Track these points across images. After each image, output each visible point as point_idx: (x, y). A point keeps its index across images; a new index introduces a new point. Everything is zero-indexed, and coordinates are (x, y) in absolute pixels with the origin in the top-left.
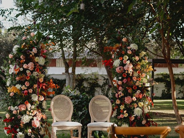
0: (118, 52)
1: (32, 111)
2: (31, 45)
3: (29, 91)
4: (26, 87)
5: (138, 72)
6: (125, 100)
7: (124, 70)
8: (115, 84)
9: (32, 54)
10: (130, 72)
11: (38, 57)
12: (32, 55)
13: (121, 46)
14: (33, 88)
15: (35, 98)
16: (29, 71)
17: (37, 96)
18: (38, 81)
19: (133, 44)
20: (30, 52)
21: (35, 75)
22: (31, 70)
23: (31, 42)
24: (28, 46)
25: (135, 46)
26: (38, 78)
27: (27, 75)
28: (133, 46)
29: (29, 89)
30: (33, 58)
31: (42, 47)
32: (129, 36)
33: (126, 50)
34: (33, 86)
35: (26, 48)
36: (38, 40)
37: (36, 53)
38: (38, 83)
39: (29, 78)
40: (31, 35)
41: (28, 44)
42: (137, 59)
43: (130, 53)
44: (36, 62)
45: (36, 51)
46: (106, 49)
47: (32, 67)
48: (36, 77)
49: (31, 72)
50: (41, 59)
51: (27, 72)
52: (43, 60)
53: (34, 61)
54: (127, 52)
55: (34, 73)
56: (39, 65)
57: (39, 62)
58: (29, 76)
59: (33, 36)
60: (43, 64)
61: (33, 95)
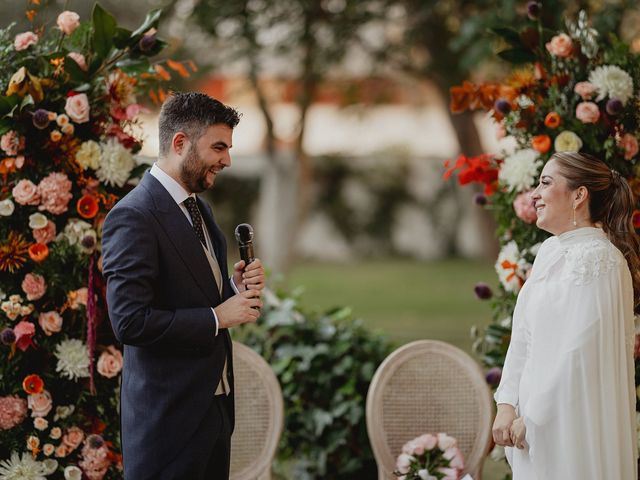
0: (526, 113)
1: (56, 433)
2: (58, 79)
3: (45, 324)
4: (25, 303)
8: (509, 279)
9: (59, 129)
11: (97, 140)
12: (64, 134)
13: (542, 80)
14: (63, 310)
15: (75, 364)
16: (41, 219)
17: (87, 348)
18: (91, 272)
19: (605, 67)
20: (51, 118)
21: (75, 240)
22: (55, 215)
23: (54, 65)
24: (44, 87)
25: (616, 77)
26: (92, 255)
27: (35, 242)
28: (608, 82)
29: (46, 311)
30: (69, 149)
31: (119, 89)
32: (581, 24)
33: (569, 102)
34: (66, 299)
35: (30, 100)
36: (96, 54)
37: (83, 118)
38: (90, 281)
39: (46, 253)
40: (61, 28)
41: (46, 73)
42: (628, 148)
43: (589, 121)
44: (86, 168)
45: (82, 112)
46: (460, 97)
47: (60, 200)
48: (82, 249)
49: (54, 221)
50: (113, 152)
51: (30, 224)
52: (120, 160)
53: (74, 166)
54: (575, 114)
55: (72, 230)
56: (102, 183)
57: (100, 168)
58: (46, 241)
59: (67, 30)
60: (123, 180)
61: (63, 344)
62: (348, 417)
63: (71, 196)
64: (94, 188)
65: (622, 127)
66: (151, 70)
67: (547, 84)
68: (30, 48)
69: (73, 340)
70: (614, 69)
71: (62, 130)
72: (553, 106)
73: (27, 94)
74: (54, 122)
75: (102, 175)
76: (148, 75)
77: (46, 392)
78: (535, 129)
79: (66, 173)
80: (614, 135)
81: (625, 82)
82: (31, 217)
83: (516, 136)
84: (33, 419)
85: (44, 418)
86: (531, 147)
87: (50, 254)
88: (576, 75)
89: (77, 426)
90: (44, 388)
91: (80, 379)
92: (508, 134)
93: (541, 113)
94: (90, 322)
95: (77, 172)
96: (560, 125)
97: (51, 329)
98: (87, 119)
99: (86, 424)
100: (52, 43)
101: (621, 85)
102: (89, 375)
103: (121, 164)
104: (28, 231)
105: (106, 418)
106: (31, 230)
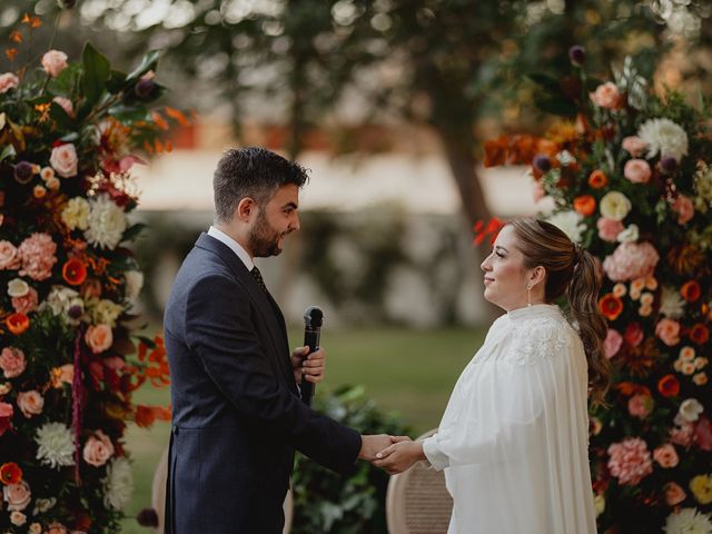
0: (567, 171)
1: (35, 529)
2: (43, 127)
3: (24, 404)
4: (2, 381)
5: (685, 289)
6: (613, 463)
7: (605, 277)
9: (43, 183)
10: (645, 291)
11: (85, 197)
12: (48, 190)
13: (586, 134)
14: (45, 389)
15: (58, 451)
16: (22, 285)
17: (72, 433)
18: (78, 347)
19: (657, 121)
20: (34, 171)
21: (60, 310)
22: (37, 281)
23: (38, 112)
24: (25, 135)
25: (668, 132)
26: (79, 327)
27: (14, 311)
28: (660, 137)
29: (25, 390)
30: (54, 207)
31: (111, 139)
32: (627, 72)
33: (615, 159)
34: (49, 376)
35: (11, 151)
36: (85, 99)
37: (70, 172)
38: (76, 357)
39: (26, 324)
40: (46, 69)
41: (28, 120)
42: (682, 211)
43: (639, 180)
44: (73, 228)
45: (69, 165)
46: (495, 152)
47: (43, 264)
48: (68, 320)
49: (36, 289)
50: (103, 210)
51: (9, 292)
52: (112, 219)
53: (60, 227)
54: (622, 172)
55: (57, 298)
56: (90, 246)
57: (89, 228)
58: (27, 311)
59: (54, 72)
60: (115, 242)
61: (45, 427)
62: (360, 511)
63: (55, 259)
64: (81, 251)
65: (673, 187)
66: (148, 118)
67: (590, 139)
68: (10, 91)
69: (56, 424)
70: (666, 123)
71: (47, 184)
72: (598, 163)
73: (7, 144)
74: (38, 176)
75: (91, 236)
76: (143, 124)
77: (24, 483)
78: (577, 189)
79: (50, 234)
80: (666, 197)
81: (678, 137)
82: (10, 284)
83: (555, 195)
84: (10, 513)
85: (22, 511)
86: (574, 209)
87: (31, 325)
88: (622, 129)
89: (59, 521)
90: (23, 478)
91: (64, 467)
92: (547, 194)
93: (584, 171)
94: (76, 403)
95: (63, 232)
96: (606, 184)
97: (31, 411)
98: (75, 173)
99: (70, 519)
100: (34, 86)
101: (674, 141)
102: (74, 463)
103: (113, 224)
104: (6, 300)
105: (92, 512)
106: (10, 298)
